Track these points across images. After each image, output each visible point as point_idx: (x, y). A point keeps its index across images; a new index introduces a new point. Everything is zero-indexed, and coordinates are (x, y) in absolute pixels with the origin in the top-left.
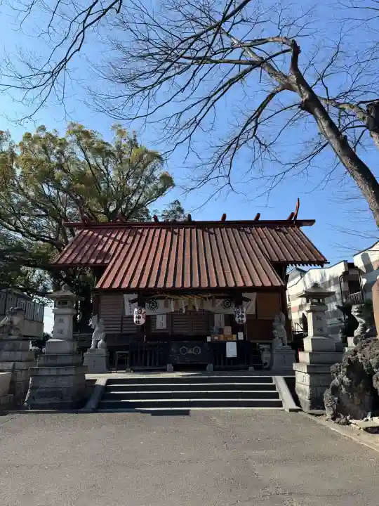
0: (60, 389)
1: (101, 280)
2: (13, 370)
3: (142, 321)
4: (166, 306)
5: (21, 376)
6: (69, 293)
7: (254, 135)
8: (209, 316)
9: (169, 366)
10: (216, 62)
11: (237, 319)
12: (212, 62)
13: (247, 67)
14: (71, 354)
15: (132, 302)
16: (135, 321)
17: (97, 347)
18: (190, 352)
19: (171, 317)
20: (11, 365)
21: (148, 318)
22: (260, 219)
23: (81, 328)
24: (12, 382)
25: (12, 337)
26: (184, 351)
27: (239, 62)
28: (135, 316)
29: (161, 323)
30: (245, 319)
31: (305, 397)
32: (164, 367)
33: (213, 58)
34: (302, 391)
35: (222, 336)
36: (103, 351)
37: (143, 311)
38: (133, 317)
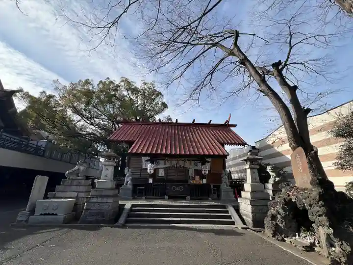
0: (103, 211)
1: (131, 148)
2: (77, 197)
3: (152, 171)
4: (165, 164)
5: (81, 202)
6: (113, 154)
7: (209, 82)
8: (186, 170)
9: (166, 197)
10: (195, 45)
11: (203, 172)
12: (192, 45)
13: (210, 46)
14: (111, 189)
15: (147, 161)
16: (148, 171)
17: (127, 185)
18: (177, 189)
19: (167, 170)
20: (76, 194)
21: (155, 170)
22: (211, 123)
23: (119, 174)
24: (76, 204)
25: (79, 178)
26: (174, 189)
27: (206, 44)
28: (148, 169)
29: (161, 173)
30: (207, 172)
31: (249, 219)
32: (163, 197)
33: (192, 43)
34: (246, 215)
35: (194, 181)
36: (131, 187)
37: (153, 166)
38: (147, 169)
